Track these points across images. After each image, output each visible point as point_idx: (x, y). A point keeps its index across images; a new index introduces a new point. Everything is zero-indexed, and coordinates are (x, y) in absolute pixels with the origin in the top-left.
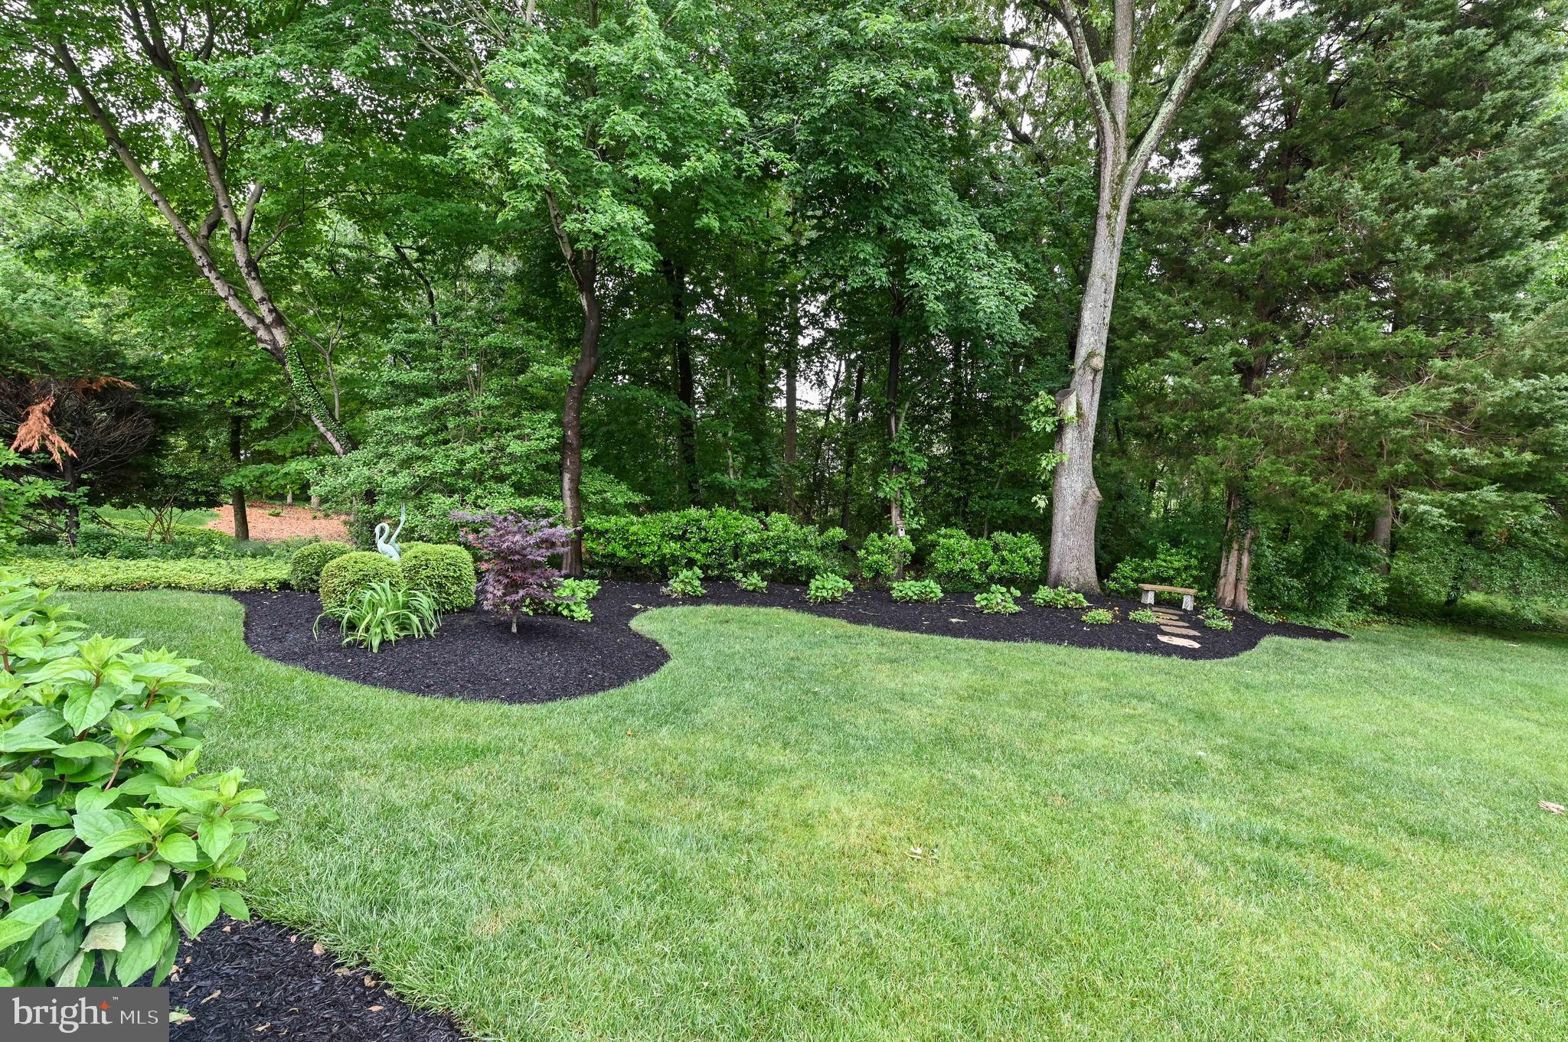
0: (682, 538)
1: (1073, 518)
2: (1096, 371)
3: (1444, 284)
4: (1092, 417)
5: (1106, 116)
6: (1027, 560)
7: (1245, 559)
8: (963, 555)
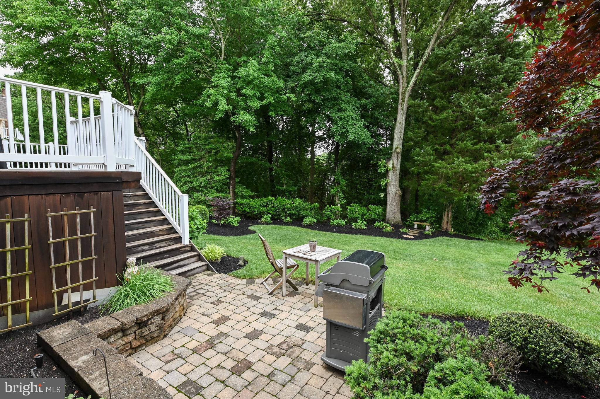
1: (392, 200)
2: (398, 153)
4: (398, 167)
5: (400, 73)
7: (450, 215)
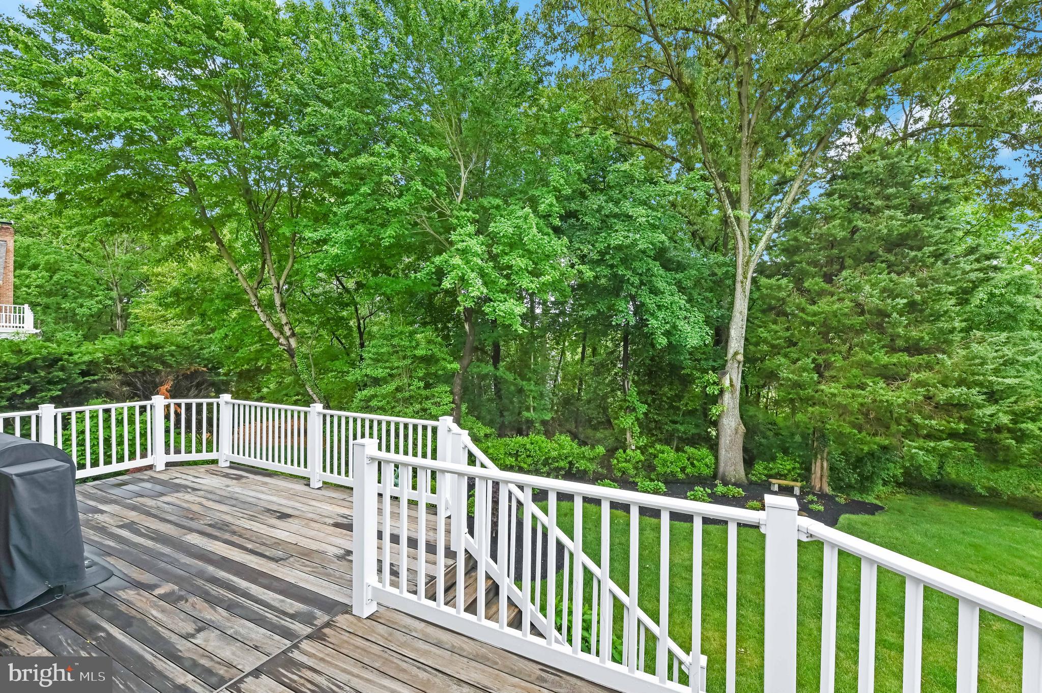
0: (516, 455)
1: (731, 441)
2: (739, 362)
3: (914, 333)
4: (738, 385)
5: (738, 233)
6: (707, 465)
7: (825, 464)
8: (672, 463)
